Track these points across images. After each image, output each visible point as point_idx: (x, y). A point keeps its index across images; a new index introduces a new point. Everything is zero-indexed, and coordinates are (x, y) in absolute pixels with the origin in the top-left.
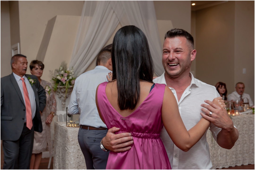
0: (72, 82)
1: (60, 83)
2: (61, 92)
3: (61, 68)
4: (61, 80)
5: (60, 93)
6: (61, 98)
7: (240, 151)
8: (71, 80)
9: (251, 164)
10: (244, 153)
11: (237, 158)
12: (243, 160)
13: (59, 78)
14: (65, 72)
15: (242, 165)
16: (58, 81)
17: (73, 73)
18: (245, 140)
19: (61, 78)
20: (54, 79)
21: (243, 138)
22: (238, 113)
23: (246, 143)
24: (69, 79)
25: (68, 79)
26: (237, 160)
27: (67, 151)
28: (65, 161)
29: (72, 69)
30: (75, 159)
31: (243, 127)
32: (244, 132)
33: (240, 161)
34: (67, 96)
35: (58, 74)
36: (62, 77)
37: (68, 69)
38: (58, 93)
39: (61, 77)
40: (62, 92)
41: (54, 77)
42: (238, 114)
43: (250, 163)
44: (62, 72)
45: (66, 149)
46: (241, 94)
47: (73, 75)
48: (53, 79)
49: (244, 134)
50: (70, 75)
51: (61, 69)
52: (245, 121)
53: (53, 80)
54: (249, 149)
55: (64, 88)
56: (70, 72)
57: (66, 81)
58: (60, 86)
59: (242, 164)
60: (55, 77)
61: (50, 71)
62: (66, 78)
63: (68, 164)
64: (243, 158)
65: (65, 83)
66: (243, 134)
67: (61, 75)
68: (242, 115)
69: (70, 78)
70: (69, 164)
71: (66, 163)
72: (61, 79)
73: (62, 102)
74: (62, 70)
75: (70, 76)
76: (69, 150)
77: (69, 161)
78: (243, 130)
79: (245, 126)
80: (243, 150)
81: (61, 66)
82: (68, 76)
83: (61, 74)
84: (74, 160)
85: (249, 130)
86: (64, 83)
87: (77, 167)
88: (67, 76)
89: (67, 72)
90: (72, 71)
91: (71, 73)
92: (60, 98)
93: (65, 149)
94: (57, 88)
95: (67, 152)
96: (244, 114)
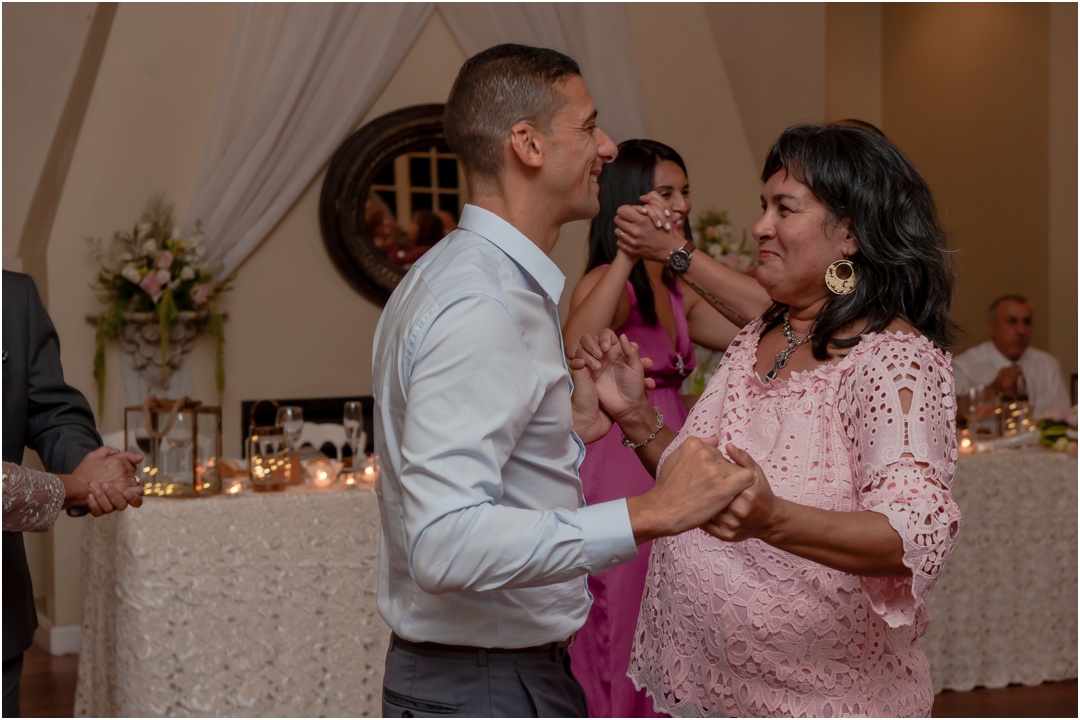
0: (196, 292)
1: (136, 298)
2: (142, 344)
3: (145, 228)
4: (142, 285)
5: (138, 346)
6: (144, 372)
7: (968, 621)
8: (188, 284)
9: (1020, 685)
10: (987, 631)
11: (951, 656)
12: (983, 663)
13: (132, 273)
14: (164, 247)
15: (979, 689)
16: (125, 291)
17: (201, 251)
18: (996, 572)
19: (143, 276)
20: (110, 277)
21: (983, 562)
22: (972, 445)
23: (998, 584)
24: (177, 282)
25: (173, 278)
26: (950, 665)
27: (121, 602)
28: (115, 651)
29: (195, 230)
30: (159, 642)
31: (987, 510)
32: (992, 533)
33: (966, 668)
34: (176, 360)
35: (128, 256)
36: (145, 269)
37: (176, 234)
38: (132, 348)
39: (140, 267)
40: (148, 342)
41: (107, 271)
42: (970, 449)
43: (1017, 679)
44: (150, 246)
45: (119, 593)
46: (1013, 351)
47: (204, 259)
48: (102, 280)
49: (987, 539)
50: (188, 258)
51: (142, 234)
52: (997, 482)
53: (101, 286)
54: (1016, 614)
55: (156, 321)
56: (183, 244)
57: (164, 287)
58: (138, 310)
59: (980, 684)
60: (112, 266)
61: (90, 240)
62: (164, 276)
63: (127, 663)
64: (984, 654)
65: (160, 300)
66: (985, 544)
67: (140, 259)
68: (988, 452)
69: (187, 273)
70: (132, 661)
71: (119, 659)
72: (141, 280)
73: (149, 390)
74: (150, 236)
75: (187, 264)
76: (131, 599)
77: (130, 649)
78: (985, 525)
79: (995, 503)
80: (983, 616)
81: (146, 218)
82: (176, 266)
83: (144, 253)
84: (155, 643)
85: (1016, 523)
86: (155, 299)
87: (167, 674)
88: (169, 264)
89: (173, 244)
90: (194, 242)
91: (193, 251)
92: (142, 368)
93: (115, 595)
94: (124, 323)
95: (124, 607)
96: (1000, 451)
